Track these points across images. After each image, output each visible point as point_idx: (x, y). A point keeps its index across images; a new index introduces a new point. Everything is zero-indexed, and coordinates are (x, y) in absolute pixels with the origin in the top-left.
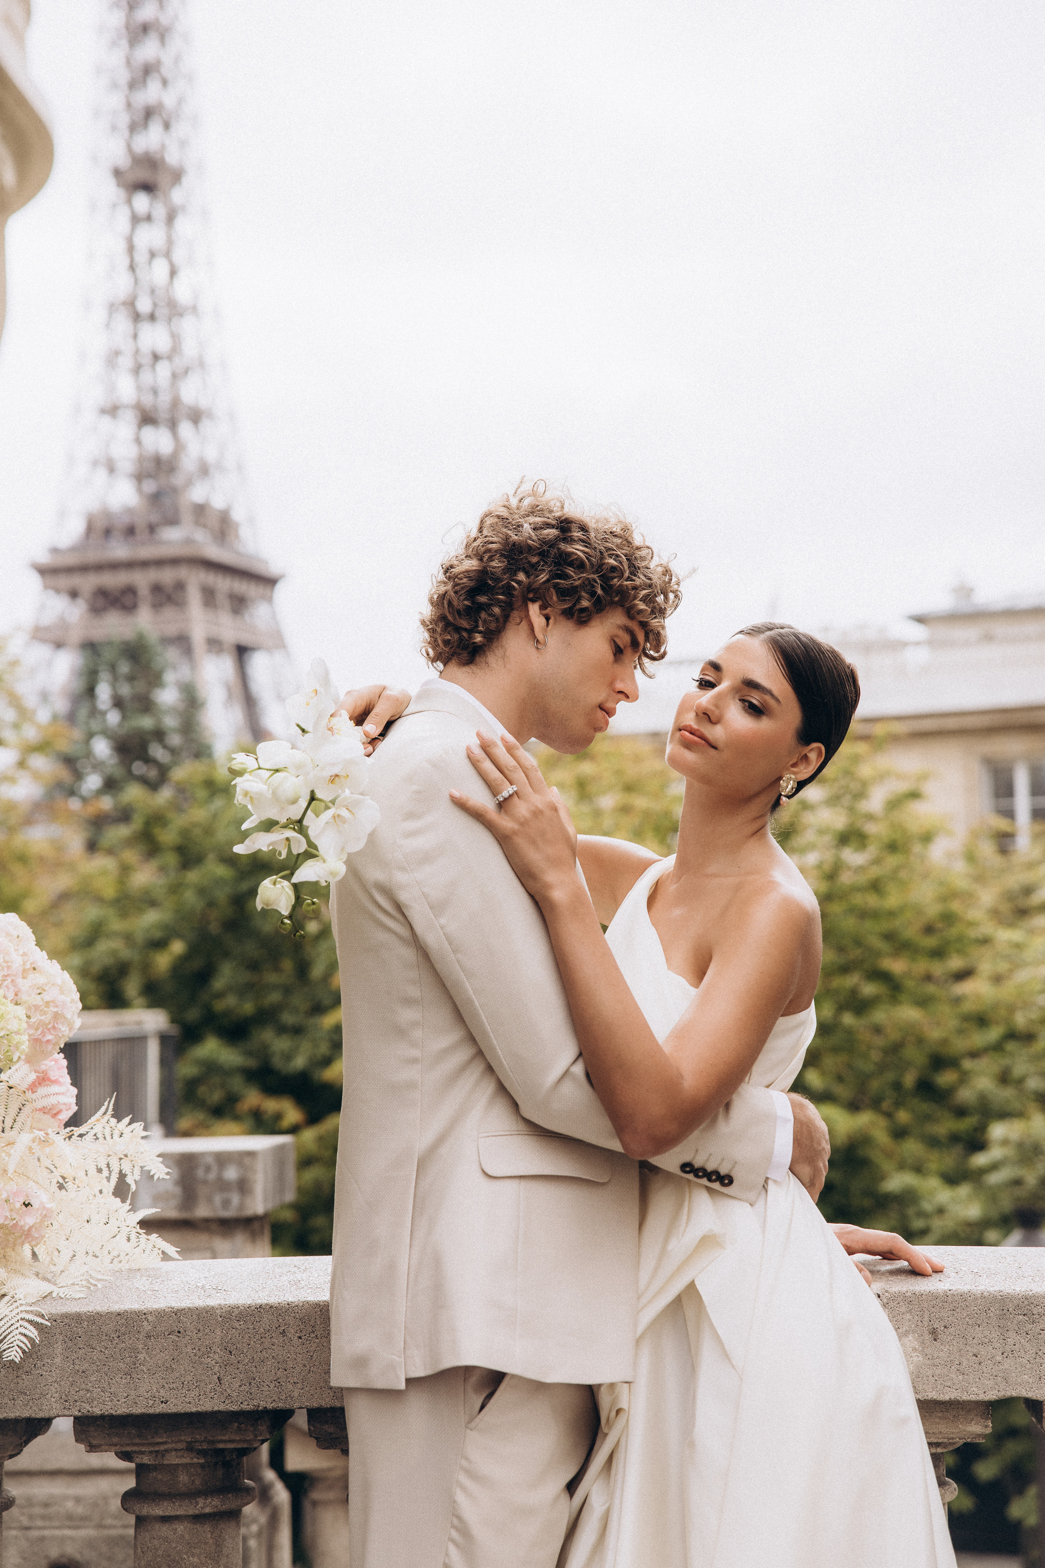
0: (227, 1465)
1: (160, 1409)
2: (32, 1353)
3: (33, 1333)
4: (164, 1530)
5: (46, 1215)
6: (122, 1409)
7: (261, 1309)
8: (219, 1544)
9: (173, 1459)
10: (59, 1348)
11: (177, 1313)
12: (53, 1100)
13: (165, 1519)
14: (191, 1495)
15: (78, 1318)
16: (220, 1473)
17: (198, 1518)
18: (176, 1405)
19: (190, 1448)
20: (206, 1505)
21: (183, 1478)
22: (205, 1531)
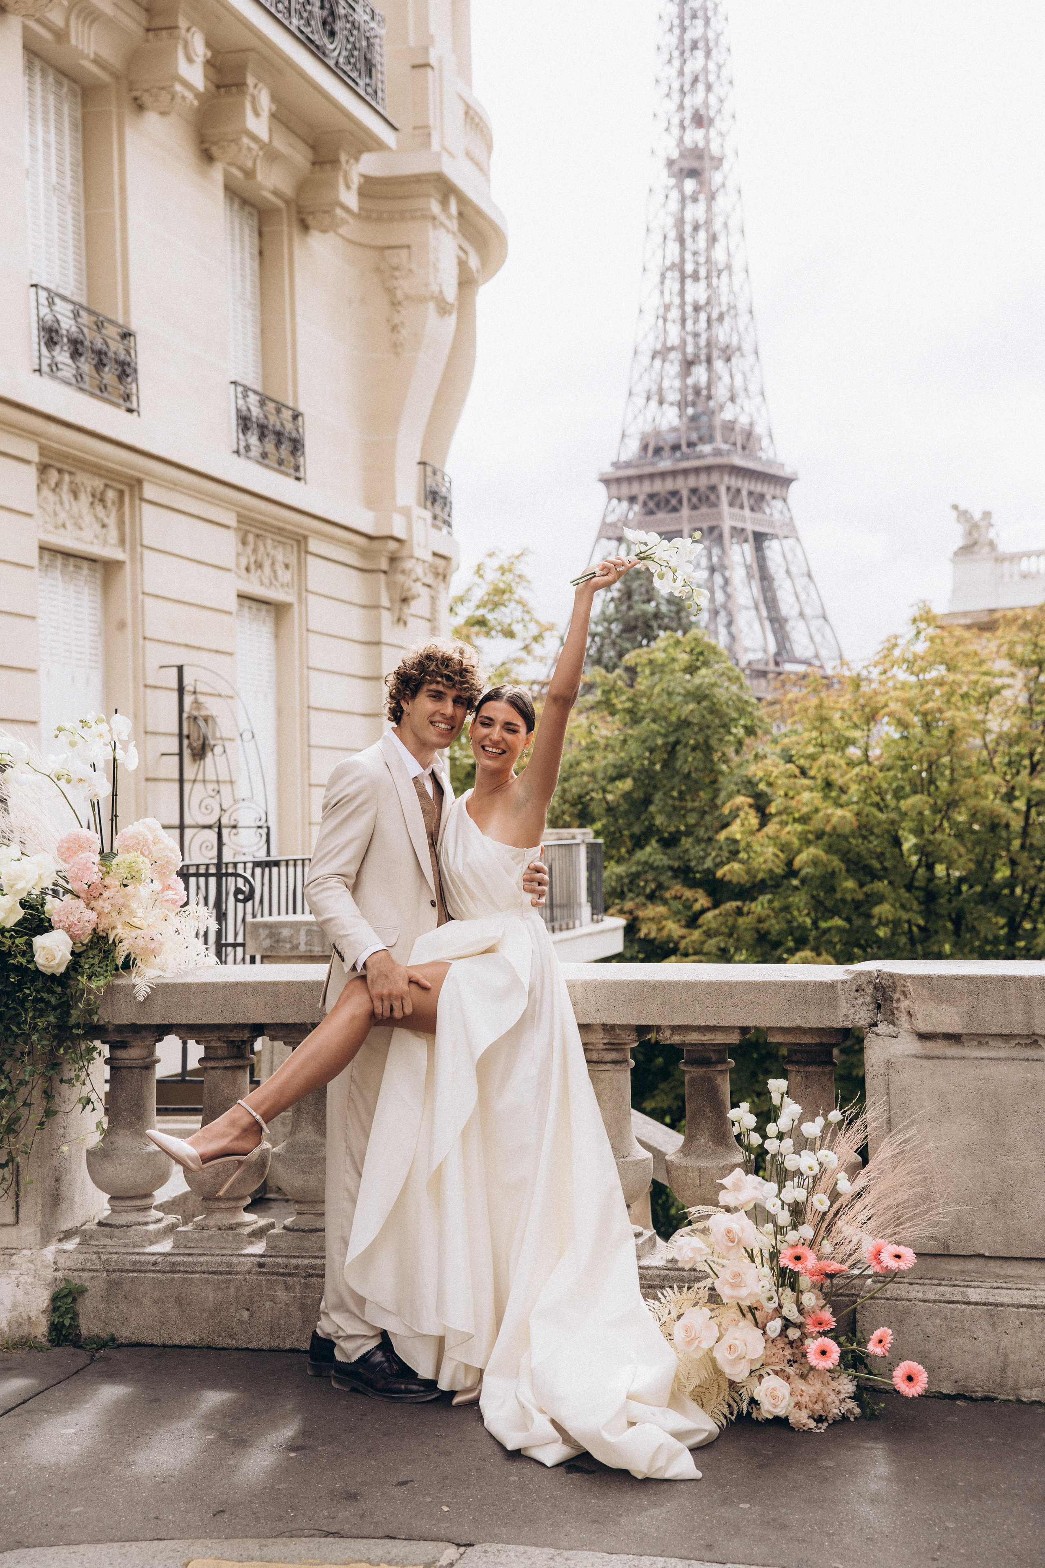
0: (239, 1047)
1: (199, 1022)
2: (148, 998)
3: (149, 990)
4: (213, 1072)
5: (161, 944)
6: (185, 1022)
7: (237, 984)
8: (235, 1080)
9: (213, 1044)
10: (160, 997)
11: (205, 984)
12: (171, 897)
13: (213, 1068)
14: (222, 1059)
15: (167, 985)
16: (235, 1050)
17: (226, 1068)
18: (204, 1021)
19: (219, 1039)
20: (228, 1063)
21: (220, 1052)
22: (229, 1072)
